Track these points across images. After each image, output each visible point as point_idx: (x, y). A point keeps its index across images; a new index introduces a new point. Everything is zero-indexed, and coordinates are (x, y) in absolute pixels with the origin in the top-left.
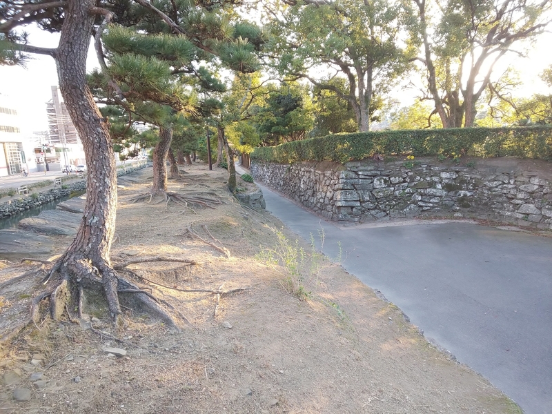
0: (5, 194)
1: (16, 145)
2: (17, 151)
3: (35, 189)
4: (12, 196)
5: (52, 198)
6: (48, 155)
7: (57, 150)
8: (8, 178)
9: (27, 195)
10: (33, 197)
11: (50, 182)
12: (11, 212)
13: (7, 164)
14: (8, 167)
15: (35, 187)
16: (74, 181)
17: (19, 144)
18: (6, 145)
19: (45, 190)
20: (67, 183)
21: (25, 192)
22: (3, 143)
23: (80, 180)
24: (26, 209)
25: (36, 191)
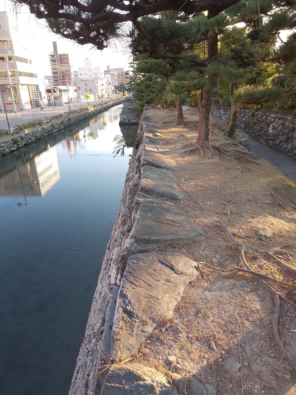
0: (37, 124)
1: (35, 87)
2: (36, 92)
3: (53, 120)
4: (41, 125)
5: (63, 127)
6: (55, 94)
7: (61, 91)
8: (32, 110)
9: (49, 125)
10: (52, 126)
11: (61, 116)
12: (41, 137)
13: (31, 100)
14: (31, 102)
15: (53, 119)
16: (75, 115)
17: (37, 86)
18: (30, 87)
19: (59, 121)
20: (71, 116)
21: (48, 123)
22: (28, 85)
23: (78, 114)
24: (49, 135)
25: (54, 122)
